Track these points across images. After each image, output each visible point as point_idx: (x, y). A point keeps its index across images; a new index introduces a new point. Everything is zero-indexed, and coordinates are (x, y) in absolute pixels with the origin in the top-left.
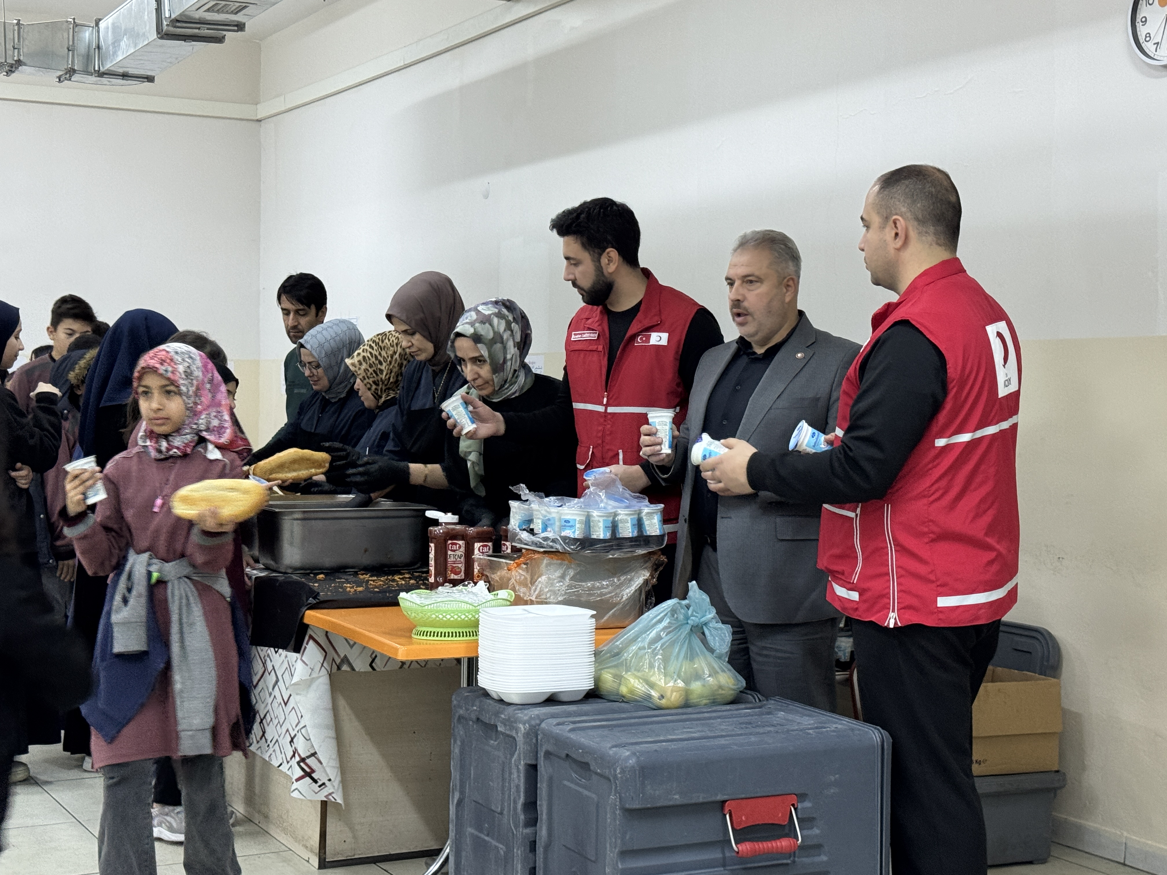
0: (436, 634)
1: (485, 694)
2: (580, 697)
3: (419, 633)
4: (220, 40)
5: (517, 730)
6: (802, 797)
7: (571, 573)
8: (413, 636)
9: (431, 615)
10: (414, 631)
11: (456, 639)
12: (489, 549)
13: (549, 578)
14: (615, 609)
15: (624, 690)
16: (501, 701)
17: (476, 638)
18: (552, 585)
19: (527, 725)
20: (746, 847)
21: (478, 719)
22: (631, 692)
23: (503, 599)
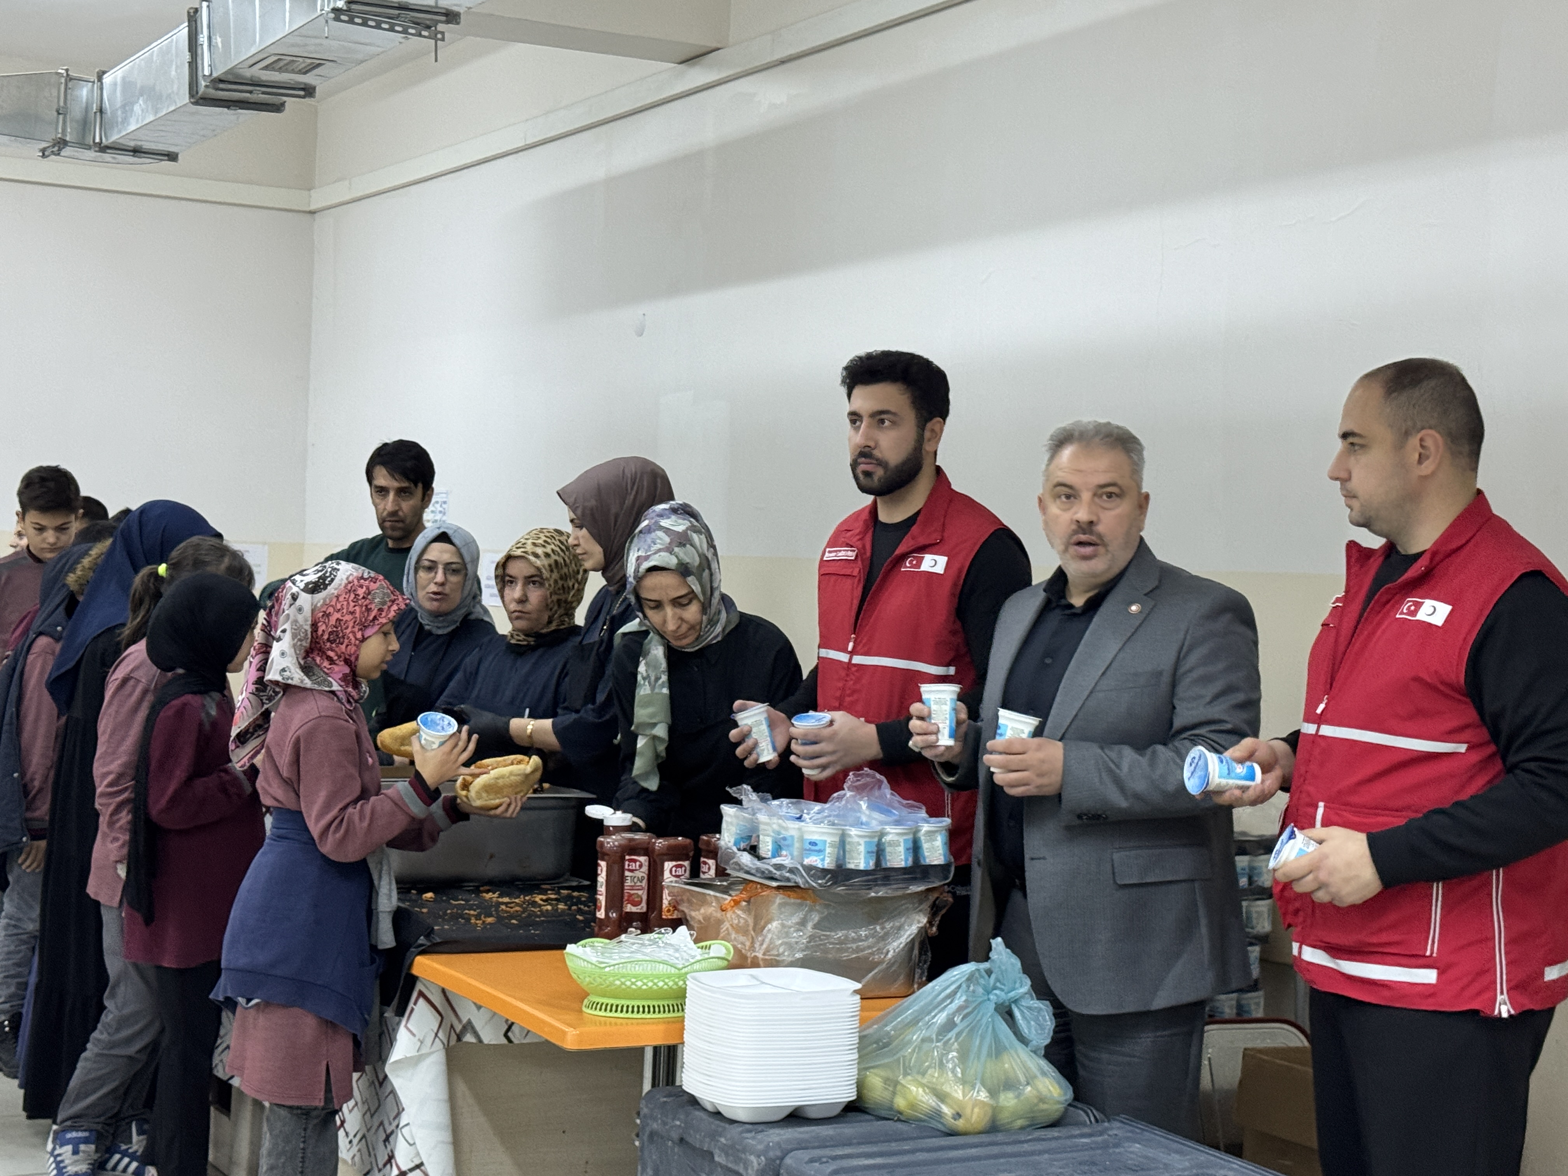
0: (619, 1009)
1: (693, 1101)
2: (835, 1113)
3: (594, 1005)
4: (278, 108)
5: (746, 1164)
7: (816, 917)
8: (584, 1009)
9: (614, 981)
10: (586, 1002)
11: (649, 1016)
12: (685, 871)
13: (783, 925)
14: (876, 971)
15: (900, 1103)
16: (718, 1114)
17: (680, 1014)
18: (787, 935)
19: (763, 1158)
21: (682, 1140)
22: (913, 1106)
23: (718, 958)
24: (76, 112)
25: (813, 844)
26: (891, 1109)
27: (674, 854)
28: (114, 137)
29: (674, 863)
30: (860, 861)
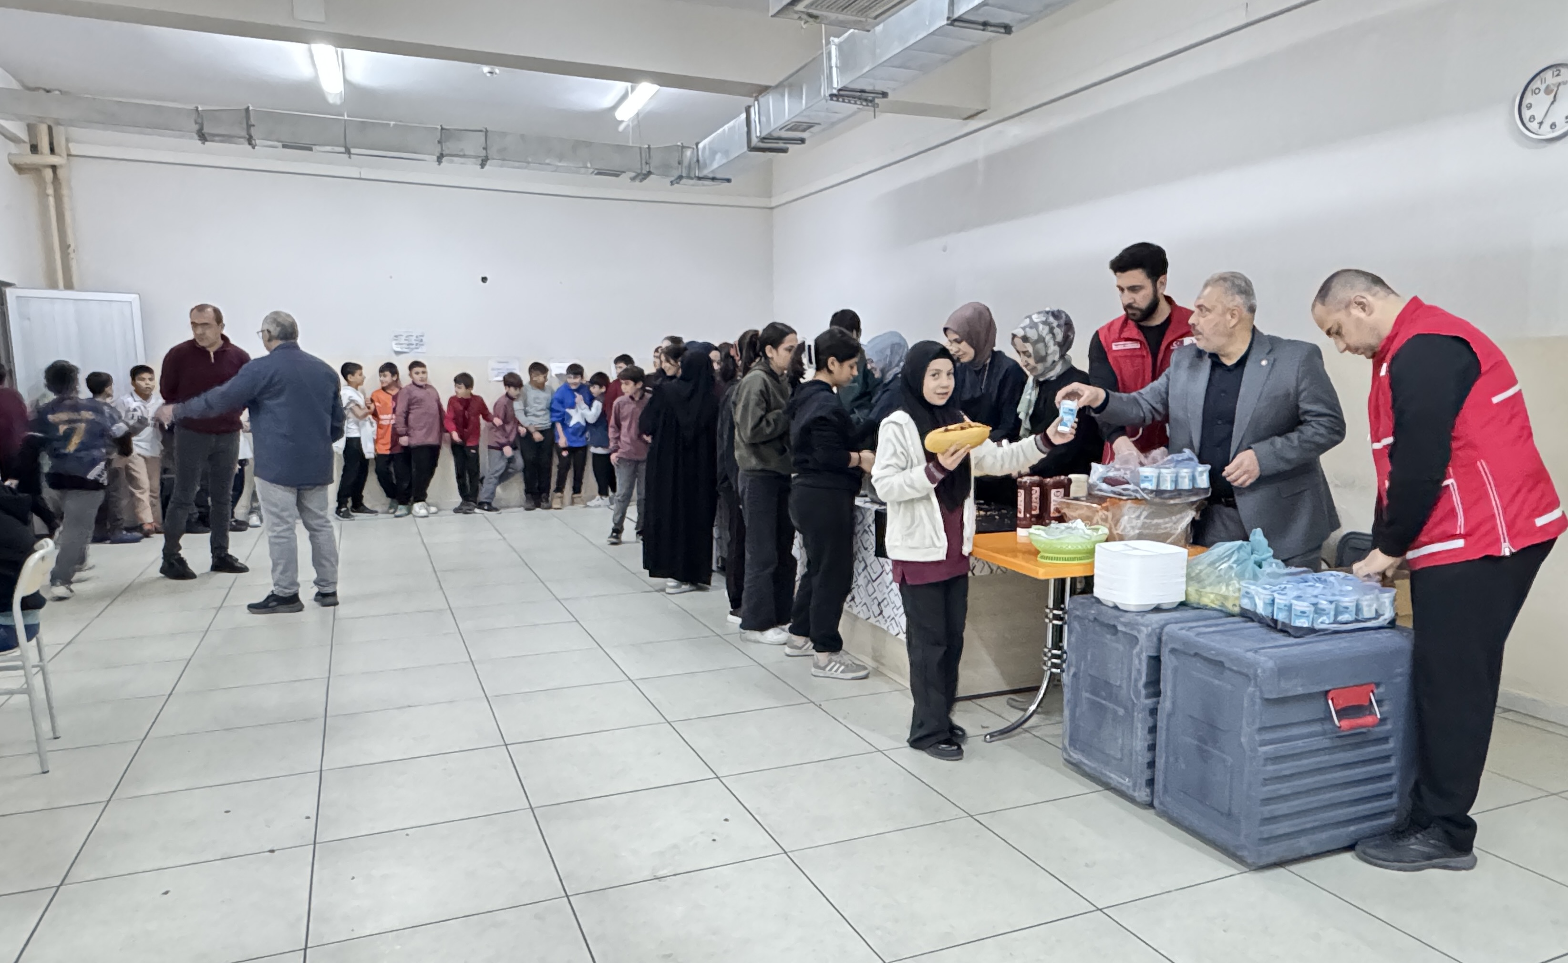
0: (1059, 559)
1: (1104, 604)
3: (1043, 557)
4: (784, 151)
5: (1139, 631)
6: (1378, 685)
7: (1145, 513)
10: (1039, 556)
11: (1073, 562)
13: (1130, 517)
14: (1172, 538)
15: (1205, 601)
16: (1116, 607)
17: (1089, 561)
18: (1132, 524)
19: (1147, 628)
20: (1345, 723)
21: (1095, 619)
24: (686, 162)
25: (1147, 477)
26: (1199, 604)
27: (1057, 485)
28: (706, 172)
30: (1168, 486)
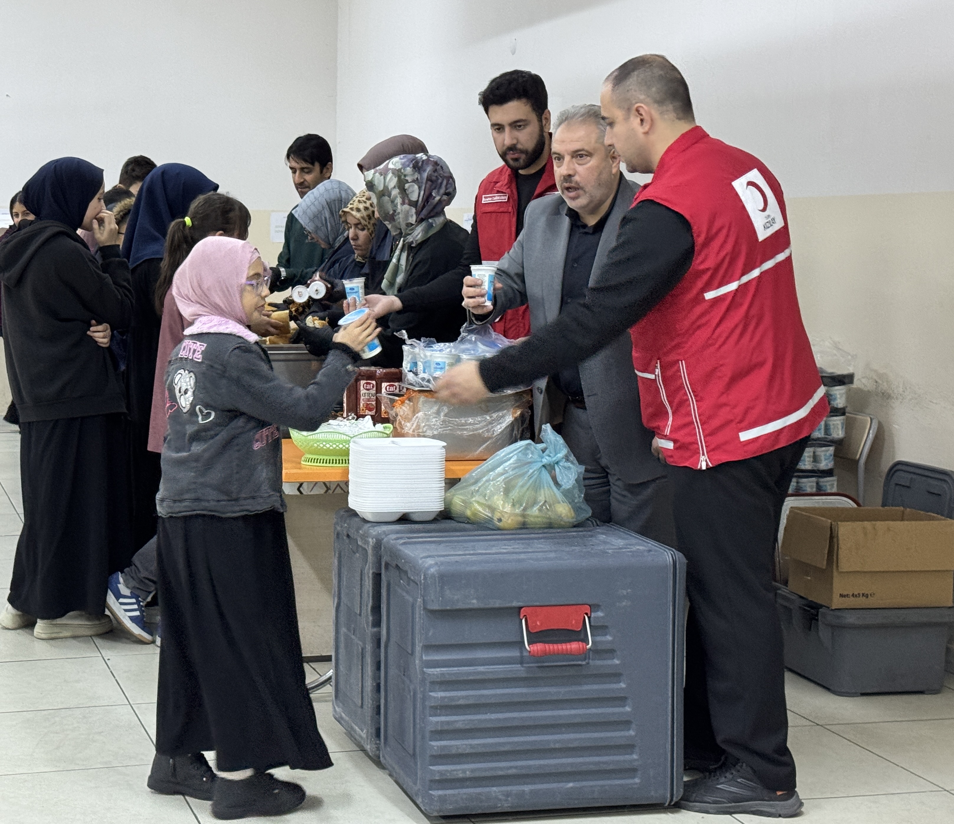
0: (319, 461)
2: (431, 518)
5: (367, 543)
6: (594, 607)
7: (445, 410)
8: (302, 463)
9: (314, 444)
10: (303, 459)
11: (336, 465)
12: (396, 389)
13: (425, 414)
14: (488, 443)
15: (468, 513)
16: (364, 519)
18: (428, 420)
19: (374, 539)
20: (538, 647)
22: (475, 514)
23: (378, 432)
25: (438, 364)
26: (463, 516)
27: (386, 378)
29: (388, 384)
